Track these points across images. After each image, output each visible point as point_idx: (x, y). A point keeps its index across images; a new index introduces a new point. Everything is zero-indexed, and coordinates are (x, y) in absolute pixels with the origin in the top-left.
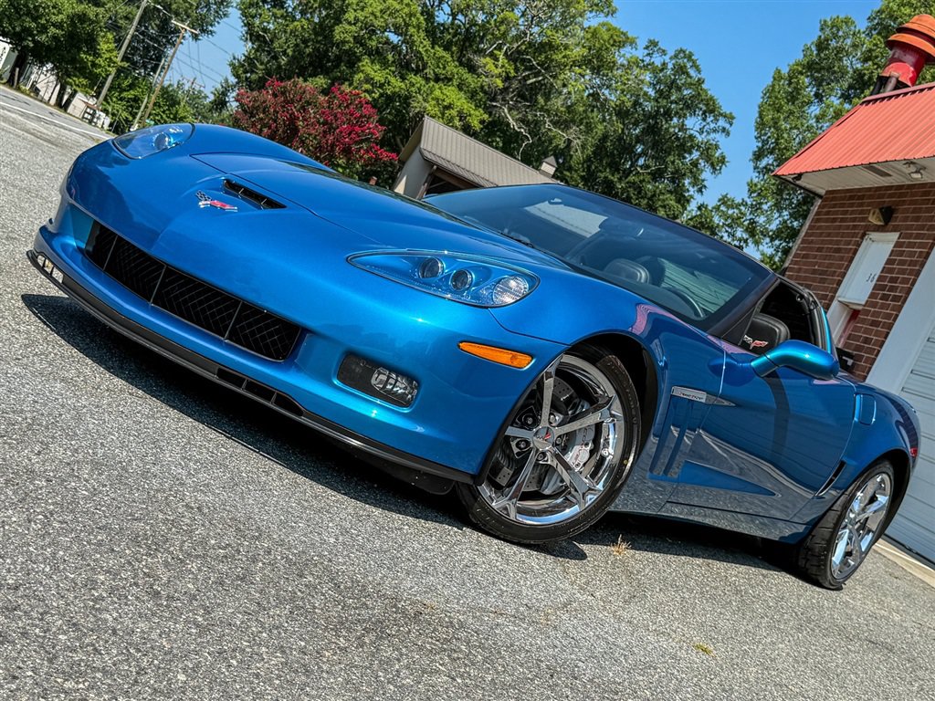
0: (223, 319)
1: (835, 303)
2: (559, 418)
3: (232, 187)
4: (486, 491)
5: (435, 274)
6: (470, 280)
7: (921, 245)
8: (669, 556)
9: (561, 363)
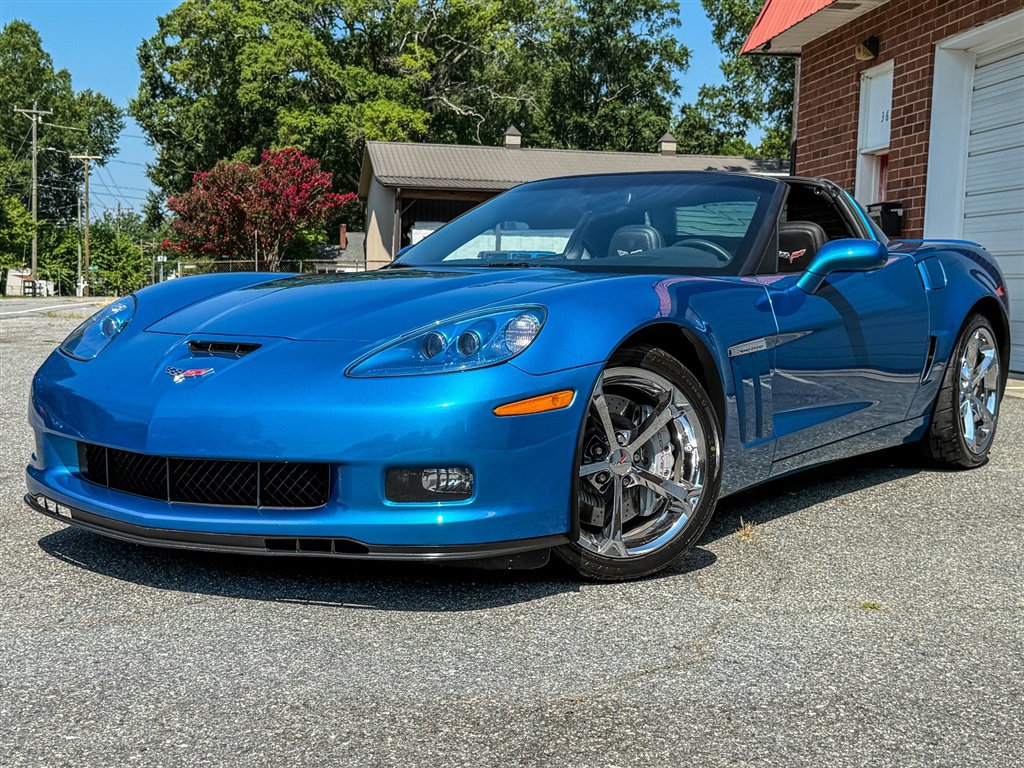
0: (248, 488)
1: (860, 158)
2: (626, 434)
3: (199, 347)
4: (586, 541)
5: (439, 348)
6: (476, 340)
7: (921, 63)
8: (799, 513)
9: (605, 381)
